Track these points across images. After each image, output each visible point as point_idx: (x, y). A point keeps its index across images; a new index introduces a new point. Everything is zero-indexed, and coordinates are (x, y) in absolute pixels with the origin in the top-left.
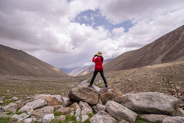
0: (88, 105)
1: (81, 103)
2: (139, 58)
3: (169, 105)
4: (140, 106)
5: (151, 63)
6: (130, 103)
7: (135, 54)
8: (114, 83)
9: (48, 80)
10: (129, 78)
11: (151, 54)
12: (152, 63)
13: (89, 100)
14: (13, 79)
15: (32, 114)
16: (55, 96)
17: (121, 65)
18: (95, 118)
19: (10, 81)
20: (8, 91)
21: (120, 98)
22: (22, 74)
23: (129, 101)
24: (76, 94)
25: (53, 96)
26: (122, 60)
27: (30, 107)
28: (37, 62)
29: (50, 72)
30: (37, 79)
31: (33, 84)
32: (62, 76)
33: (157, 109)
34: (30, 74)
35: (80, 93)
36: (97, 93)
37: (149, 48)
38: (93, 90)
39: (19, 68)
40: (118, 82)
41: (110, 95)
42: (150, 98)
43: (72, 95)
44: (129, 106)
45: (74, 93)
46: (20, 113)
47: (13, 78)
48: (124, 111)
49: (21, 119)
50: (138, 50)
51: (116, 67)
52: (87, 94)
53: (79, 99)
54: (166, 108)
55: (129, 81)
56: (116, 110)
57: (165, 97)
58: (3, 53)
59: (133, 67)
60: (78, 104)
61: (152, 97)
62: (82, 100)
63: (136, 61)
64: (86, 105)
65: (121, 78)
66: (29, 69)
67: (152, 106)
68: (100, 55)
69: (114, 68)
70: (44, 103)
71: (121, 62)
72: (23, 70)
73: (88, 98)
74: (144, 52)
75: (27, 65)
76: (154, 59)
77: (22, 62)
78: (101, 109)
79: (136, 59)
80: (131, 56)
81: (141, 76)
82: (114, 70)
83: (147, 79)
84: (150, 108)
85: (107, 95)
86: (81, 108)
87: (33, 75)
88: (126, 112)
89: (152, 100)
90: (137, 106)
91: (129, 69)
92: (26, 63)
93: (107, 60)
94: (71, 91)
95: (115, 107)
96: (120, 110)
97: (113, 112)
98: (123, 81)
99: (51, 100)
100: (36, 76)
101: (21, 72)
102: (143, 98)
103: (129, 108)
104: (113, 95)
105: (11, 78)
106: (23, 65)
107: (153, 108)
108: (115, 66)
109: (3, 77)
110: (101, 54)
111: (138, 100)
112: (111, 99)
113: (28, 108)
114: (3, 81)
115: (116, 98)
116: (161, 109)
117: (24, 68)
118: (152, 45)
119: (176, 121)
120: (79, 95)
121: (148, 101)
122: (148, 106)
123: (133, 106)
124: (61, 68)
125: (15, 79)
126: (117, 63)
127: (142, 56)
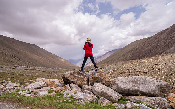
0: (77, 86)
1: (72, 85)
2: (150, 47)
3: (154, 88)
4: (125, 88)
5: (165, 52)
6: (116, 86)
7: (145, 43)
8: (121, 73)
9: (58, 71)
10: (137, 69)
11: (165, 42)
12: (167, 51)
13: (79, 82)
14: (28, 70)
15: (32, 91)
16: (54, 80)
17: (129, 55)
18: (77, 95)
19: (27, 71)
20: (25, 79)
21: (107, 81)
22: (36, 65)
23: (115, 84)
24: (68, 77)
25: (52, 80)
26: (131, 50)
27: (32, 87)
28: (47, 55)
29: (58, 63)
30: (48, 69)
31: (44, 74)
32: (70, 66)
33: (141, 91)
34: (42, 65)
35: (71, 77)
36: (86, 77)
37: (163, 35)
38: (82, 74)
39: (33, 60)
40: (125, 73)
41: (97, 78)
42: (136, 82)
43: (65, 78)
44: (116, 89)
45: (66, 77)
46: (25, 90)
47: (28, 68)
48: (107, 91)
49: (24, 94)
50: (149, 38)
51: (124, 58)
52: (78, 77)
53: (70, 81)
54: (150, 90)
55: (137, 71)
56: (100, 90)
57: (151, 80)
58: (19, 47)
59: (143, 57)
60: (69, 85)
61: (138, 81)
62: (73, 82)
63: (147, 50)
64: (76, 87)
65: (128, 69)
66: (41, 61)
67: (137, 89)
68: (89, 42)
69: (121, 58)
70: (44, 84)
71: (129, 52)
72: (36, 62)
73: (78, 80)
74: (157, 40)
75: (39, 57)
76: (169, 48)
77: (34, 55)
78: (87, 89)
79: (147, 49)
80: (141, 45)
81: (151, 66)
82: (122, 61)
83: (157, 69)
84: (134, 90)
85: (95, 78)
86: (71, 88)
87: (44, 66)
88: (108, 92)
89: (138, 83)
90: (122, 88)
91: (138, 59)
92: (38, 56)
93: (114, 50)
94: (64, 75)
95: (99, 88)
96: (103, 90)
97: (97, 92)
98: (130, 72)
99: (50, 83)
100: (47, 67)
101: (34, 63)
102: (129, 81)
103: (115, 90)
104: (100, 78)
105: (27, 68)
106: (36, 57)
107: (138, 90)
108: (122, 56)
109: (21, 68)
110: (90, 40)
111: (124, 83)
112: (98, 82)
113: (30, 88)
114: (21, 72)
115: (104, 81)
116: (145, 91)
117: (37, 60)
118: (168, 31)
119: (153, 100)
120: (70, 78)
121: (134, 84)
122: (133, 89)
123: (118, 88)
124: (69, 60)
125: (31, 70)
126: (125, 53)
127: (154, 45)
